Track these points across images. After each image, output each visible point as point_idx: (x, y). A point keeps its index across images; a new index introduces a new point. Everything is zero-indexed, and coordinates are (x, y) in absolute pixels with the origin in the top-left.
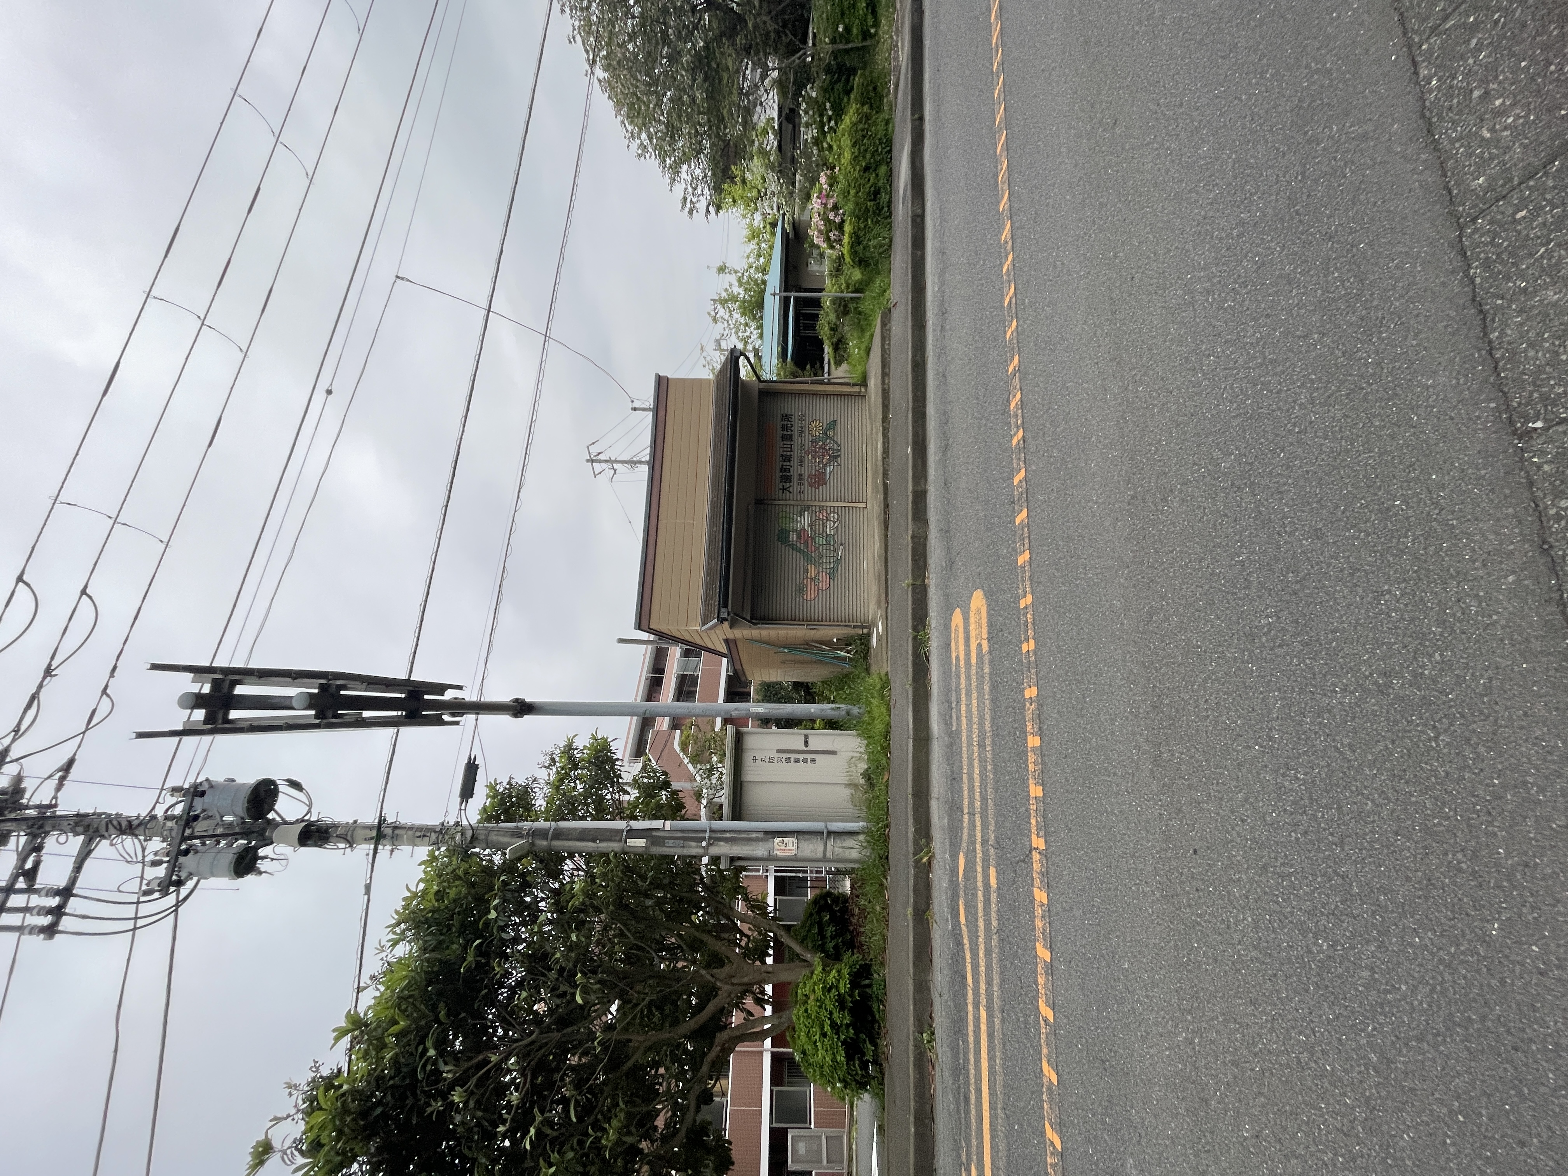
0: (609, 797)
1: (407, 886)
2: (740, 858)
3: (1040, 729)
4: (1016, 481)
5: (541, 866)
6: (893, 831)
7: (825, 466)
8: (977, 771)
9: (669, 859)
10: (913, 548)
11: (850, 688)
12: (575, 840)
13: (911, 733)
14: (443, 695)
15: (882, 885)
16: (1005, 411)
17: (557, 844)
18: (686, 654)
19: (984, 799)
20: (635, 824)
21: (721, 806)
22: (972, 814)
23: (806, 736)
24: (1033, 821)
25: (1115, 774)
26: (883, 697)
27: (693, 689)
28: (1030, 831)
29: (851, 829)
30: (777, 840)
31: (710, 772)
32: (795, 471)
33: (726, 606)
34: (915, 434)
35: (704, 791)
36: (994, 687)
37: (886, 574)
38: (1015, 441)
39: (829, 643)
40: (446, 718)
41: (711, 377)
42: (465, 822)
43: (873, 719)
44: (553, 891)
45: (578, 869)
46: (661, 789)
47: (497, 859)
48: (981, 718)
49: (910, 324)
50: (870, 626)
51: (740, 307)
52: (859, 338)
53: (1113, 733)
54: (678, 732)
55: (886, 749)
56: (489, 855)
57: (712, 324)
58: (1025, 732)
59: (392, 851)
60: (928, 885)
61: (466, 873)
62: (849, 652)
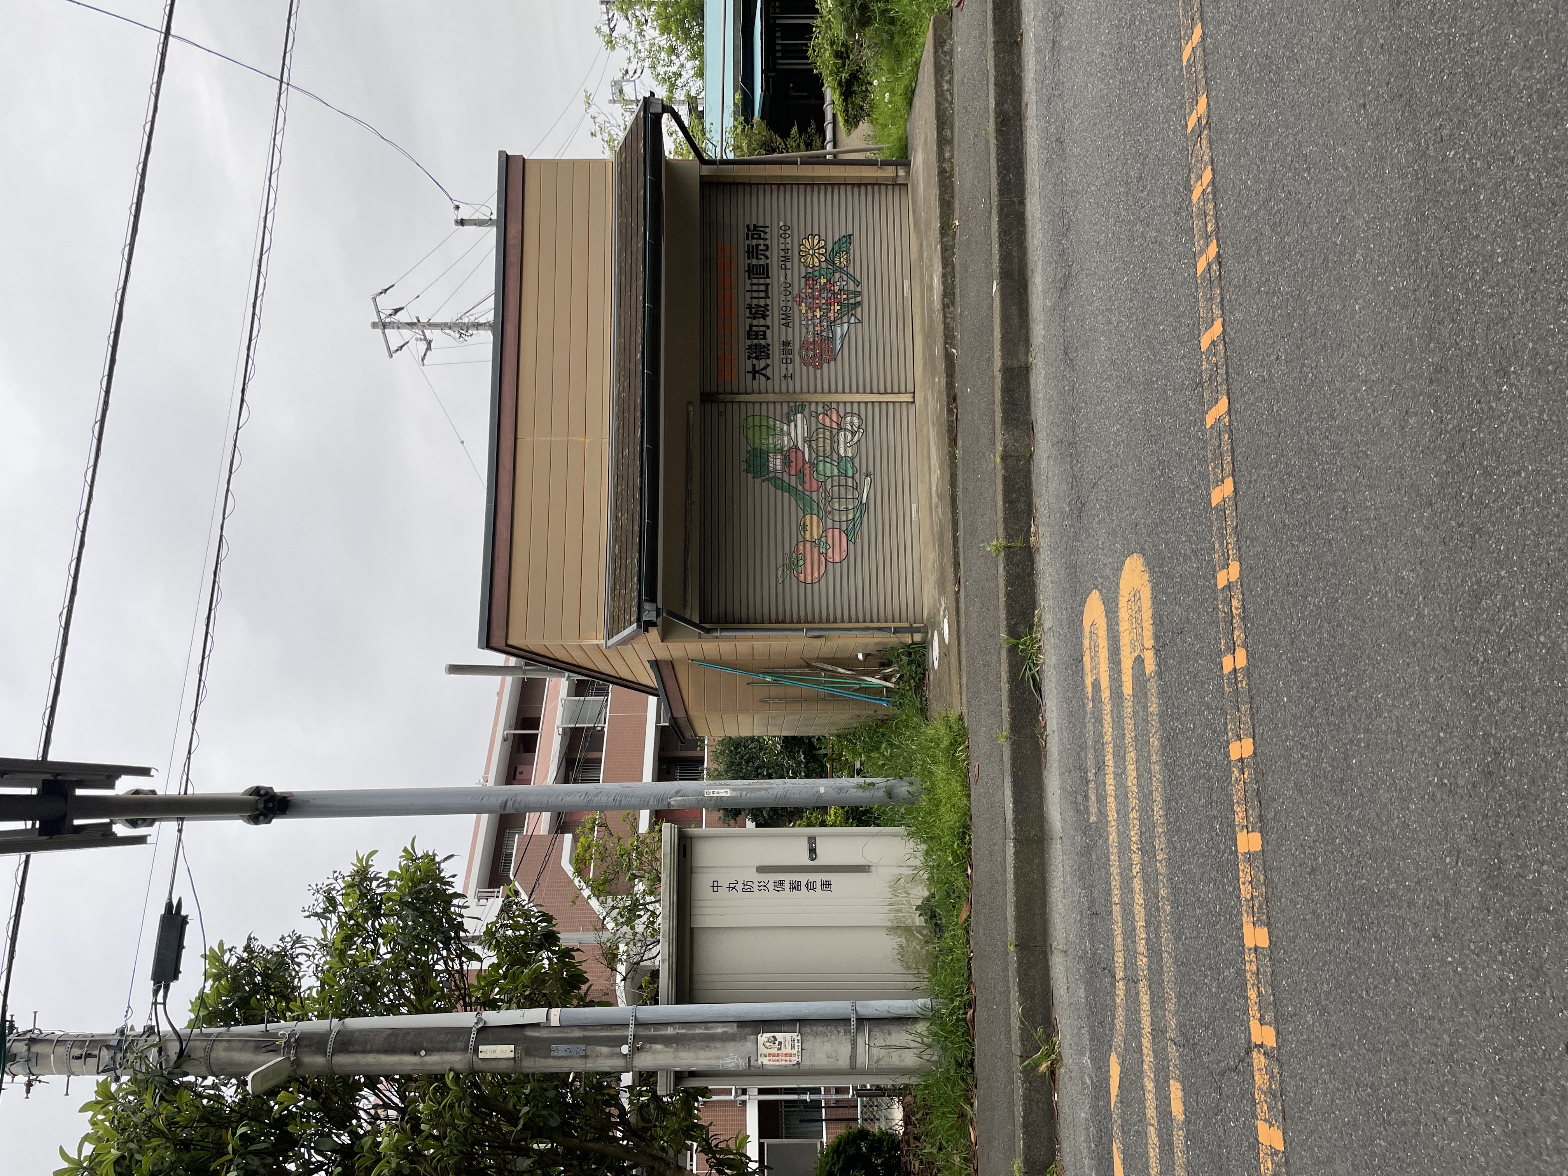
0: (440, 966)
1: (61, 1148)
2: (693, 1074)
3: (1261, 818)
4: (1205, 342)
5: (314, 1104)
6: (981, 1014)
7: (832, 324)
8: (1139, 899)
9: (559, 1079)
10: (1006, 479)
11: (891, 745)
12: (379, 1052)
13: (1011, 828)
14: (112, 786)
15: (962, 1115)
16: (1183, 206)
17: (343, 1060)
18: (579, 689)
19: (1154, 952)
20: (493, 1018)
21: (655, 974)
22: (1131, 980)
23: (812, 840)
24: (1252, 994)
25: (1411, 903)
26: (953, 762)
27: (593, 755)
28: (1246, 1012)
29: (903, 1012)
30: (763, 1038)
31: (631, 913)
32: (775, 337)
33: (653, 599)
34: (1005, 258)
35: (622, 947)
36: (1169, 741)
37: (955, 530)
38: (1201, 265)
39: (849, 662)
40: (120, 829)
41: (608, 155)
42: (164, 1027)
43: (938, 804)
44: (341, 1149)
45: (386, 1106)
46: (540, 947)
47: (229, 1093)
48: (1146, 797)
49: (991, 39)
50: (927, 627)
51: (659, 15)
52: (892, 71)
53: (1405, 825)
54: (568, 837)
55: (964, 859)
56: (214, 1086)
57: (605, 52)
58: (1232, 825)
59: (29, 1085)
60: (1051, 1114)
61: (171, 1123)
62: (886, 678)
